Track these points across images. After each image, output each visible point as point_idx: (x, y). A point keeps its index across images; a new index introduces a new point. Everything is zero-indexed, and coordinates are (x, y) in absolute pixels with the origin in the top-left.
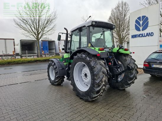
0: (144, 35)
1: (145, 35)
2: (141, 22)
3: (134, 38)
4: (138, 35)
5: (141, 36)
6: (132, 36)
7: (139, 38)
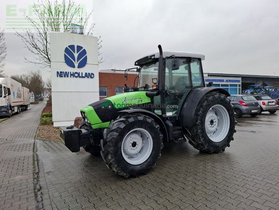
0: (81, 75)
1: (84, 75)
2: (76, 55)
3: (62, 77)
4: (72, 73)
5: (76, 75)
6: (58, 72)
7: (73, 79)
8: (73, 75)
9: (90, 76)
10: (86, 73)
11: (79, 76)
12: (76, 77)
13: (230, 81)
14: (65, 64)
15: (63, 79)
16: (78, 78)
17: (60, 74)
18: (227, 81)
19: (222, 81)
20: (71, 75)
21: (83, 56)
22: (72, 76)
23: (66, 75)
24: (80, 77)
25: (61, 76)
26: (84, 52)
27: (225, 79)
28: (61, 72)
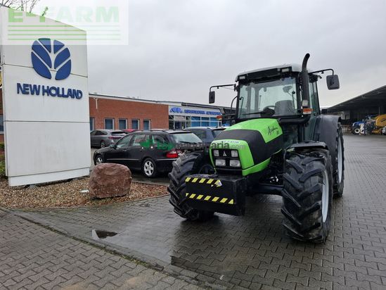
0: (61, 93)
1: (66, 93)
2: (53, 57)
3: (28, 93)
4: (46, 88)
5: (53, 92)
6: (19, 85)
7: (47, 98)
8: (48, 91)
9: (75, 94)
10: (70, 90)
11: (58, 93)
12: (53, 95)
13: (211, 113)
14: (33, 71)
15: (29, 98)
16: (56, 97)
17: (24, 89)
18: (207, 113)
19: (203, 113)
20: (44, 91)
21: (65, 60)
22: (46, 94)
23: (35, 90)
24: (59, 96)
25: (25, 92)
26: (66, 53)
27: (206, 110)
28: (25, 85)
